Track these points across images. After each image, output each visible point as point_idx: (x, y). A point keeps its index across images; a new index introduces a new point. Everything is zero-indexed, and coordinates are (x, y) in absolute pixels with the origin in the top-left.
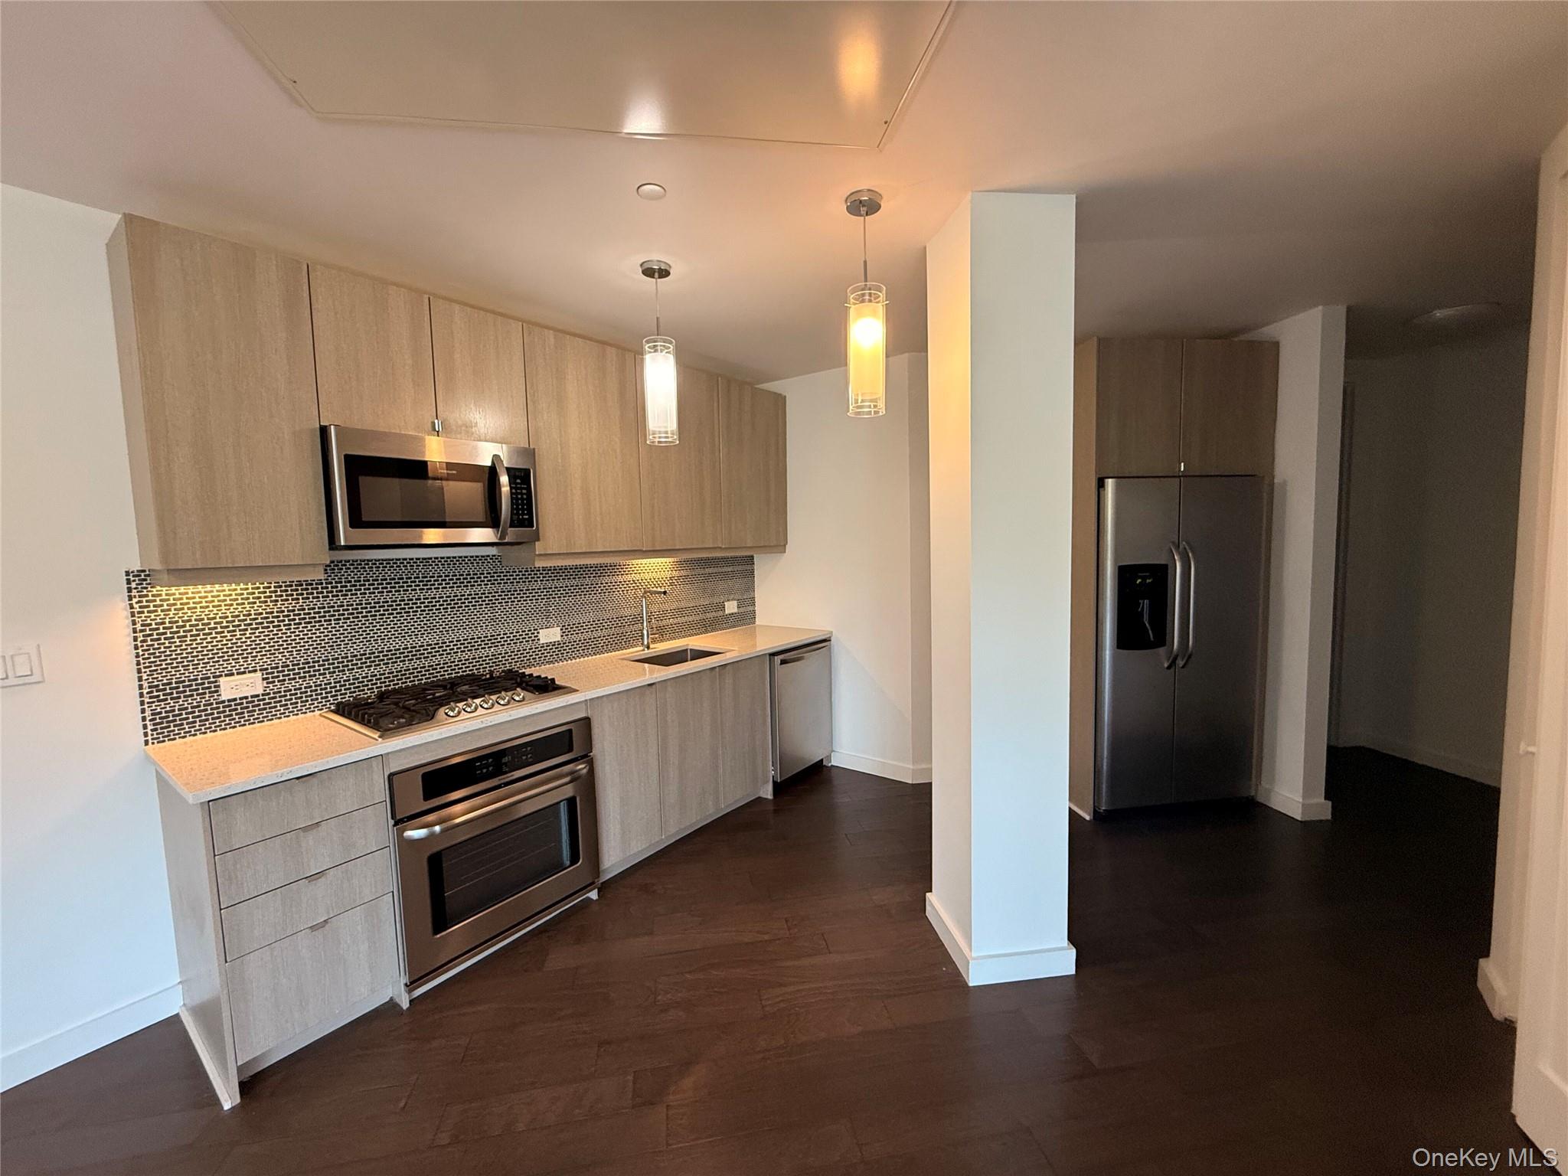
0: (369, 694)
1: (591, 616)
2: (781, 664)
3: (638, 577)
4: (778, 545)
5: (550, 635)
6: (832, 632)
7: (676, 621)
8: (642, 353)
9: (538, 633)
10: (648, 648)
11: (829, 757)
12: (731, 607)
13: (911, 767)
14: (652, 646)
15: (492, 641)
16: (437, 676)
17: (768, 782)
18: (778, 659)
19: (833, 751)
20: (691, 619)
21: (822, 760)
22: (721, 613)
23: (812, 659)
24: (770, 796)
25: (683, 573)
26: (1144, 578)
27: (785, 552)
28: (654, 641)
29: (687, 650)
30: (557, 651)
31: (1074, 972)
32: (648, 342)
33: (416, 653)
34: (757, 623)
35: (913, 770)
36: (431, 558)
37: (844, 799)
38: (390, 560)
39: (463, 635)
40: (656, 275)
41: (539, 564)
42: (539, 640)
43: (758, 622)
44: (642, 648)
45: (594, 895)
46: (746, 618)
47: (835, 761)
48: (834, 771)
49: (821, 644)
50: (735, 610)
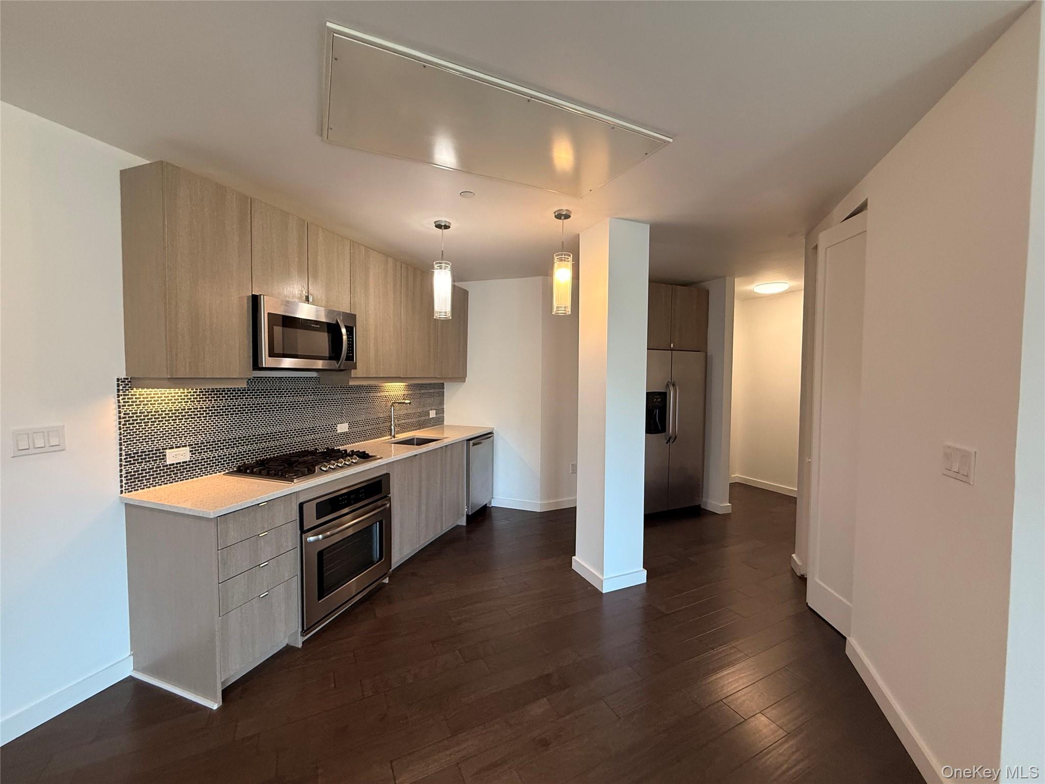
0: (250, 461)
1: (363, 417)
2: (473, 445)
3: (387, 394)
4: (461, 377)
5: (343, 428)
6: (494, 428)
7: (405, 421)
8: (433, 268)
9: (337, 426)
10: (394, 437)
11: (490, 502)
12: (432, 414)
13: (539, 502)
14: (396, 436)
15: (312, 431)
16: (283, 452)
17: (463, 515)
18: (471, 442)
19: (493, 498)
20: (413, 420)
21: (486, 504)
22: (427, 417)
23: (486, 442)
24: (465, 524)
25: (410, 392)
26: (657, 398)
27: (465, 382)
28: (398, 433)
29: (414, 439)
30: (346, 437)
31: (645, 581)
32: (437, 263)
33: (272, 436)
34: (445, 424)
35: (541, 504)
36: (283, 378)
37: (499, 523)
38: (261, 378)
39: (298, 426)
40: (443, 228)
41: (351, 383)
42: (337, 430)
44: (390, 437)
45: (386, 581)
46: (439, 421)
47: (494, 504)
48: (493, 510)
49: (488, 435)
50: (434, 416)
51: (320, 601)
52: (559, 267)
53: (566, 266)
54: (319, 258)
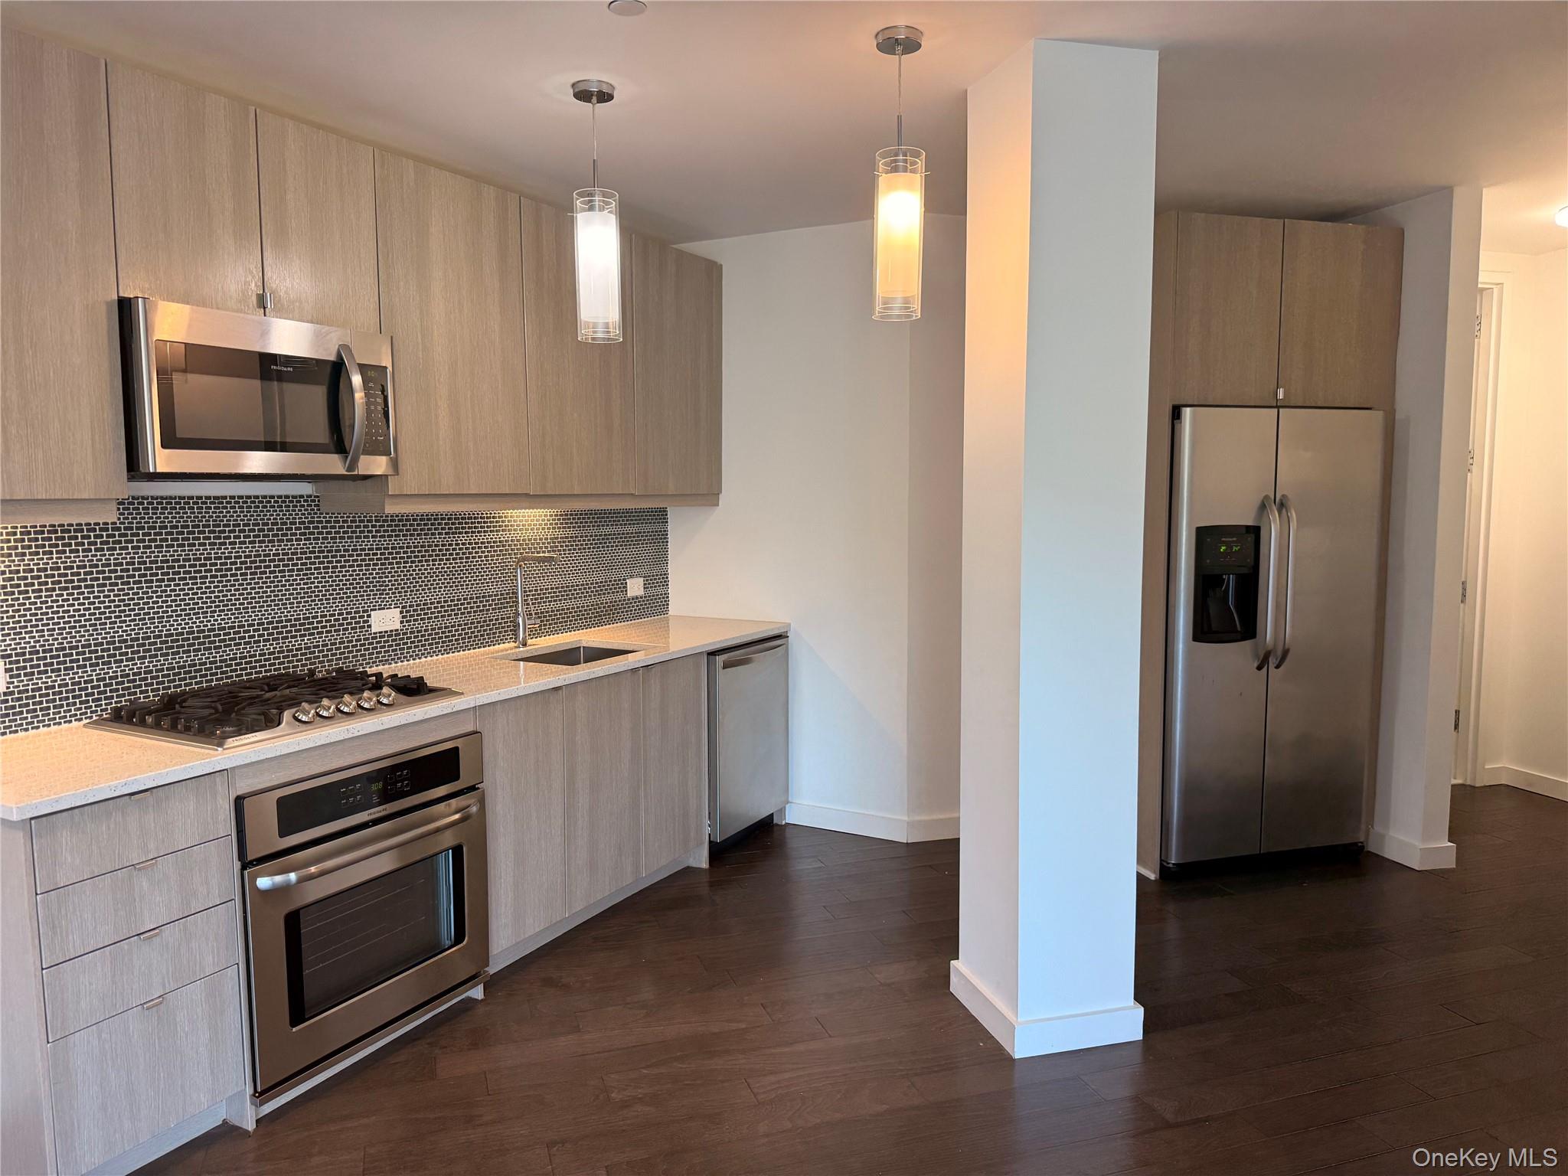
0: (150, 697)
1: (442, 594)
2: (724, 668)
4: (707, 493)
5: (386, 620)
6: (790, 624)
7: (559, 605)
8: (571, 209)
9: (369, 616)
10: (525, 645)
11: (782, 811)
12: (635, 587)
13: (906, 818)
14: (529, 642)
15: (304, 626)
16: (232, 677)
17: (702, 843)
18: (720, 659)
19: (788, 802)
20: (580, 603)
21: (772, 815)
22: (620, 596)
23: (763, 663)
24: (704, 864)
25: (570, 532)
26: (1229, 546)
27: (718, 505)
28: (535, 633)
29: (580, 647)
30: (395, 643)
31: (1141, 1038)
32: (581, 195)
33: (202, 639)
34: (670, 613)
35: (908, 823)
36: (225, 497)
37: (804, 865)
38: (171, 498)
39: (269, 614)
40: (594, 99)
41: (391, 509)
42: (369, 626)
43: (673, 609)
44: (513, 644)
45: (477, 992)
46: (655, 604)
47: (792, 816)
48: (788, 833)
49: (774, 641)
50: (641, 592)
51: (294, 1030)
52: (891, 187)
53: (910, 187)
54: (290, 196)
